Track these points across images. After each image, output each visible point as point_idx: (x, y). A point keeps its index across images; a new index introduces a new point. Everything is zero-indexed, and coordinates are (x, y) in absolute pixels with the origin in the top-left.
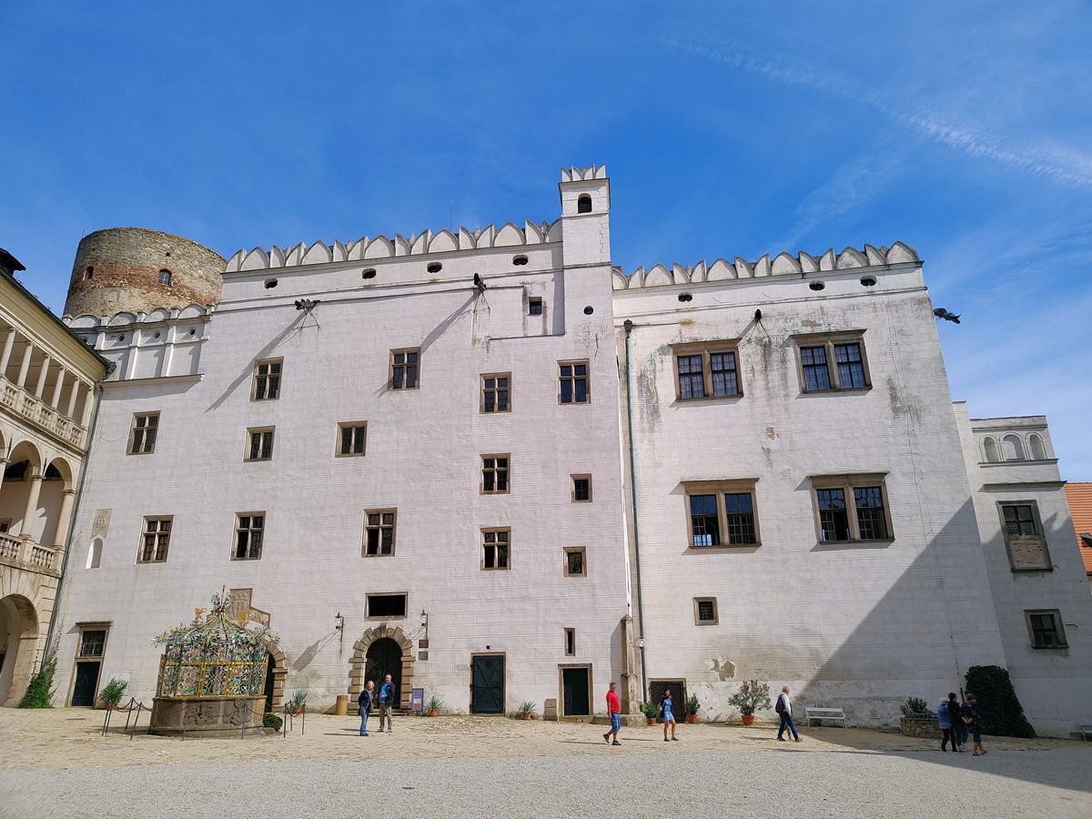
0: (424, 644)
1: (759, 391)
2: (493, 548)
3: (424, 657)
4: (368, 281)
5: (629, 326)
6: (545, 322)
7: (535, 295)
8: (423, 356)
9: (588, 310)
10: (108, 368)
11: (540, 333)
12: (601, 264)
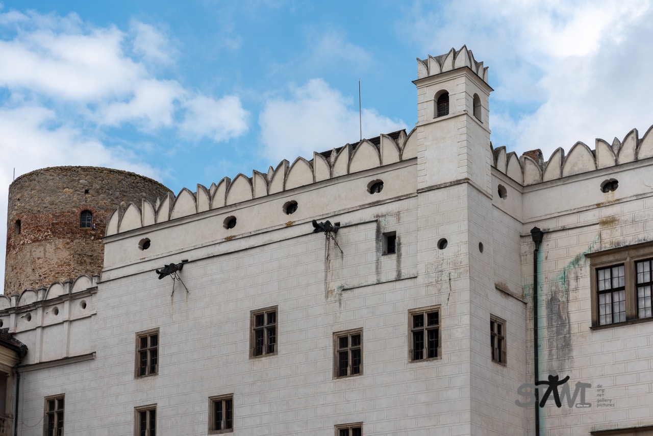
4: (230, 232)
5: (538, 236)
6: (399, 262)
7: (389, 229)
8: (280, 317)
9: (442, 244)
10: (21, 352)
11: (393, 276)
12: (458, 183)
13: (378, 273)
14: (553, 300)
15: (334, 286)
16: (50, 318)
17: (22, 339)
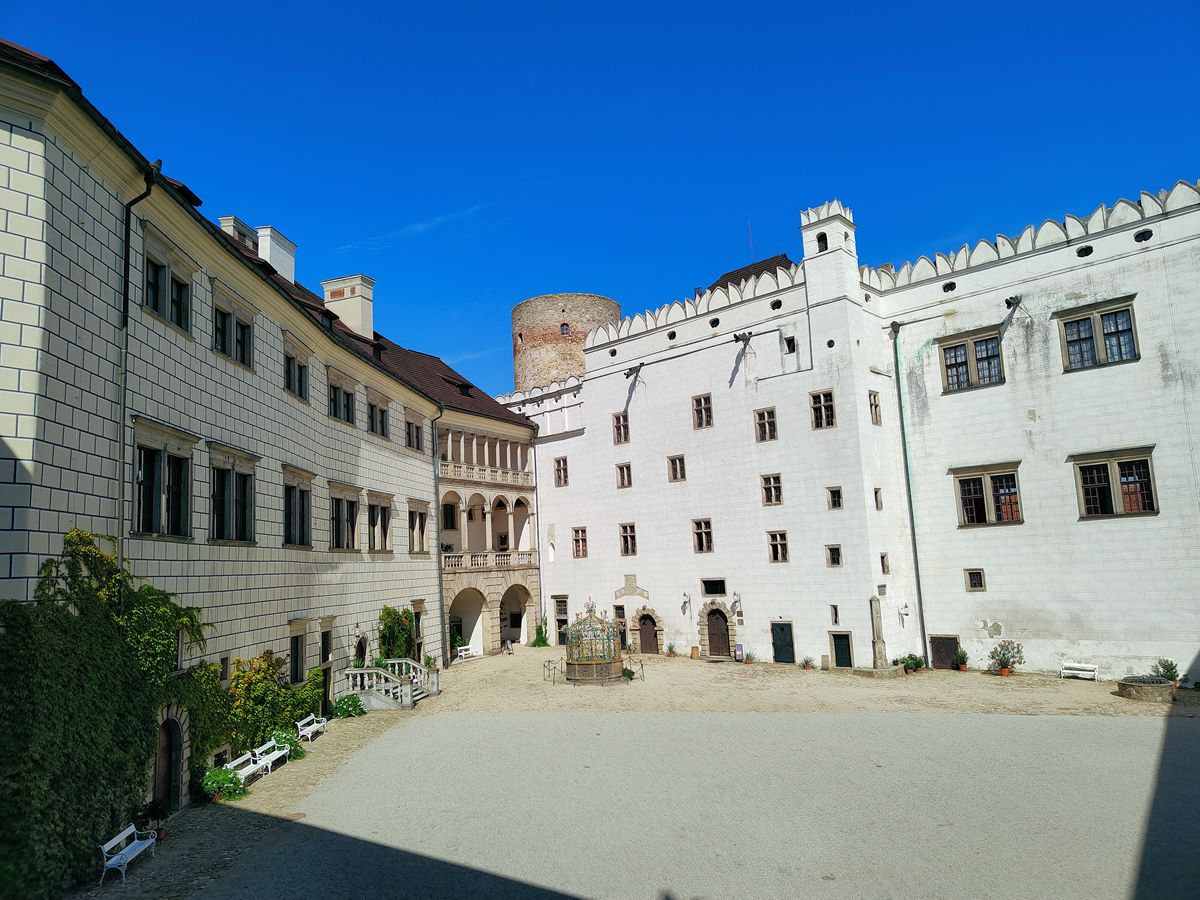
0: (740, 613)
1: (1021, 375)
2: (776, 545)
3: (741, 623)
4: (673, 342)
5: (895, 327)
6: (798, 358)
7: (789, 335)
8: (713, 400)
9: (831, 344)
10: (535, 428)
11: (795, 369)
12: (838, 299)
13: (783, 367)
14: (911, 374)
15: (751, 377)
16: (554, 405)
17: (535, 420)
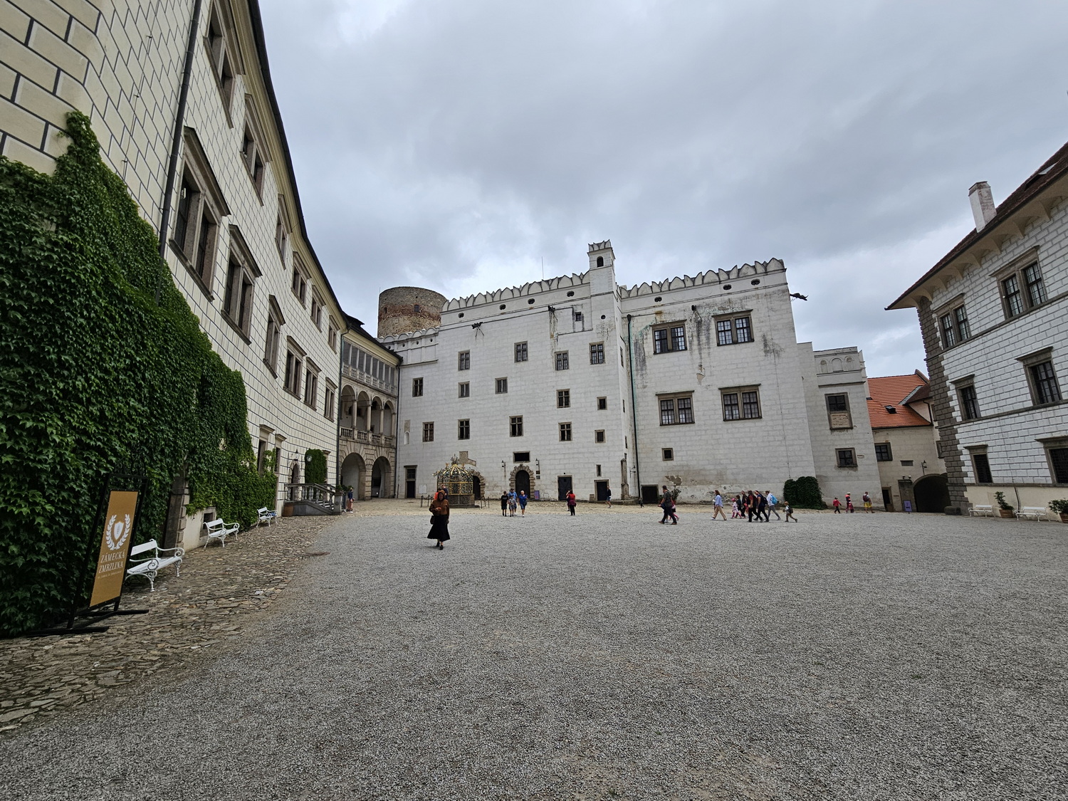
0: (538, 472)
1: (695, 347)
2: (564, 431)
3: (539, 478)
4: (503, 311)
5: (629, 318)
6: (583, 324)
7: (578, 311)
8: (528, 345)
9: (603, 317)
10: (400, 359)
11: (581, 329)
12: (609, 293)
13: (574, 328)
14: (636, 344)
15: (554, 333)
16: (415, 346)
17: (400, 354)
